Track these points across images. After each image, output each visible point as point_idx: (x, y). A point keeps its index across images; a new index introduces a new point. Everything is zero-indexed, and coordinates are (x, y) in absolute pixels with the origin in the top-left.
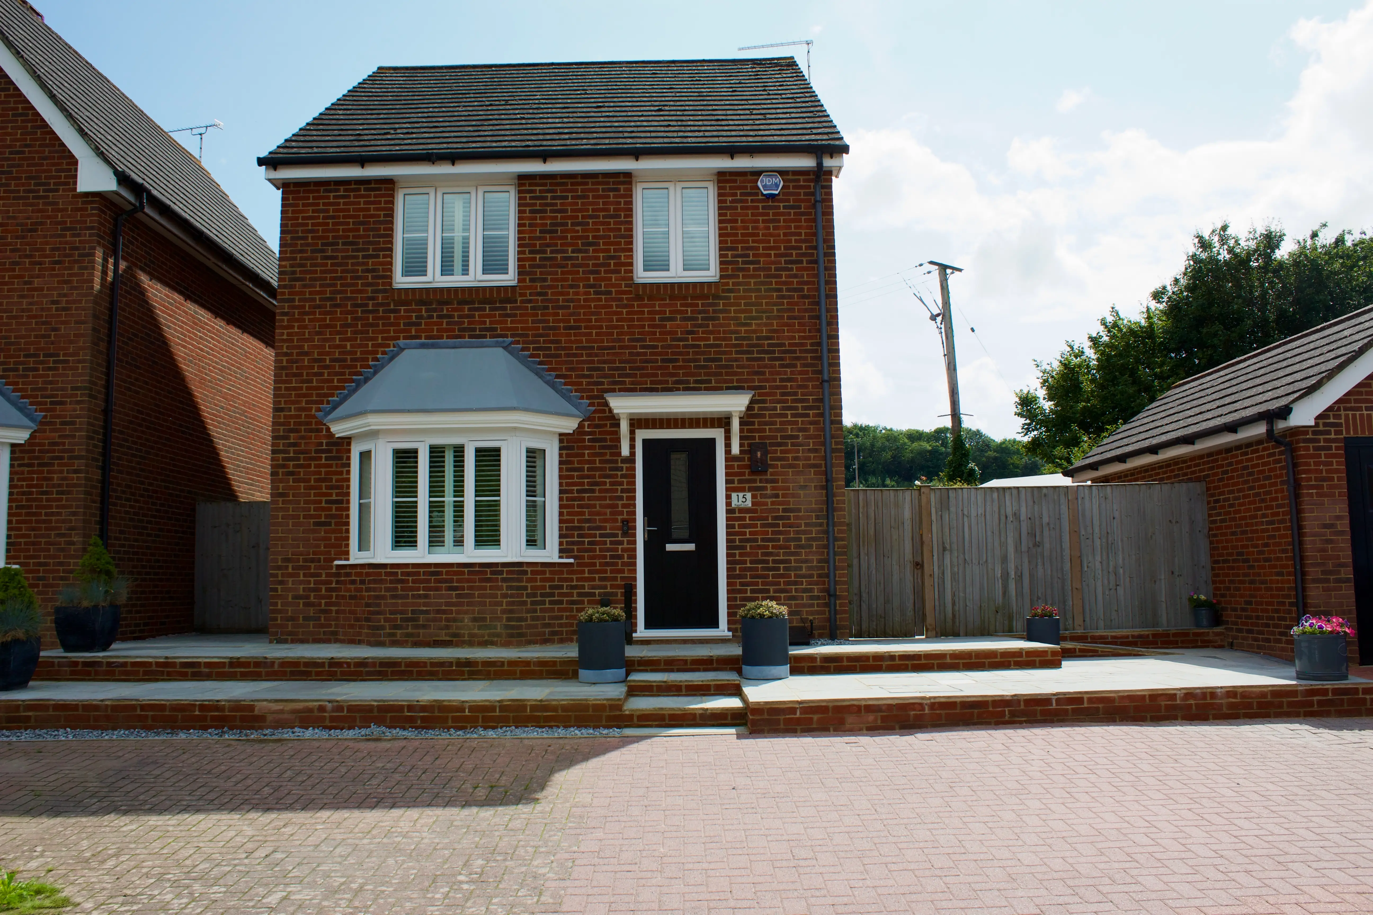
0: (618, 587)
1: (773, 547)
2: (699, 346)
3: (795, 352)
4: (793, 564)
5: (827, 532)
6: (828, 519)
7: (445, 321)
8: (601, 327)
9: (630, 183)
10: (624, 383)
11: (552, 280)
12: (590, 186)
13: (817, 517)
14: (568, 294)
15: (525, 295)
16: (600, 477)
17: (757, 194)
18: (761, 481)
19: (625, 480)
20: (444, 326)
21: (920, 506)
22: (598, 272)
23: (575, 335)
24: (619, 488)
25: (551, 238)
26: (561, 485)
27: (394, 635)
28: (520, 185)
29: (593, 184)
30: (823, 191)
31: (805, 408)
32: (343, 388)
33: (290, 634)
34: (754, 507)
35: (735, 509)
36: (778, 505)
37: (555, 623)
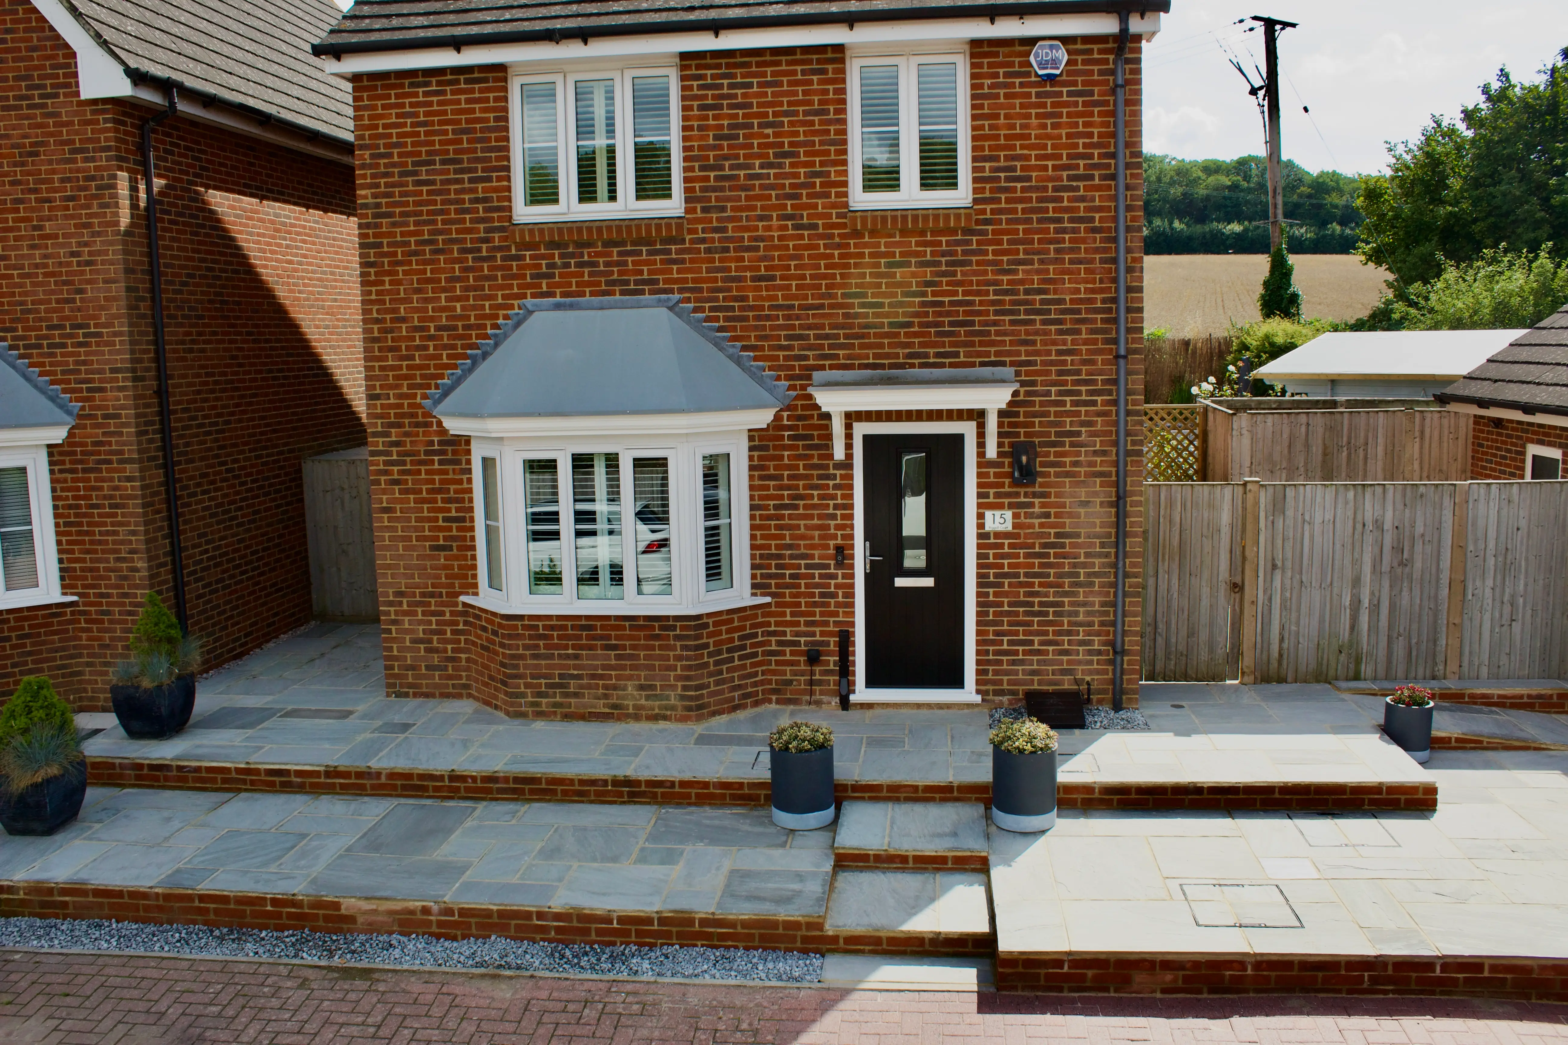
0: (831, 634)
1: (1041, 585)
2: (941, 304)
3: (1079, 311)
4: (1067, 608)
5: (1115, 565)
6: (1117, 547)
7: (586, 270)
8: (803, 277)
9: (842, 61)
10: (837, 356)
11: (733, 209)
12: (784, 68)
13: (1103, 545)
14: (756, 229)
15: (695, 231)
16: (805, 487)
17: (1028, 74)
18: (1026, 495)
19: (839, 493)
20: (586, 278)
21: (1244, 509)
22: (798, 196)
23: (768, 289)
24: (831, 503)
25: (730, 147)
26: (752, 498)
27: (537, 704)
28: (683, 68)
29: (789, 63)
30: (1127, 67)
31: (1090, 393)
32: (455, 367)
33: (410, 685)
34: (1016, 531)
35: (989, 533)
36: (1049, 528)
37: (748, 683)
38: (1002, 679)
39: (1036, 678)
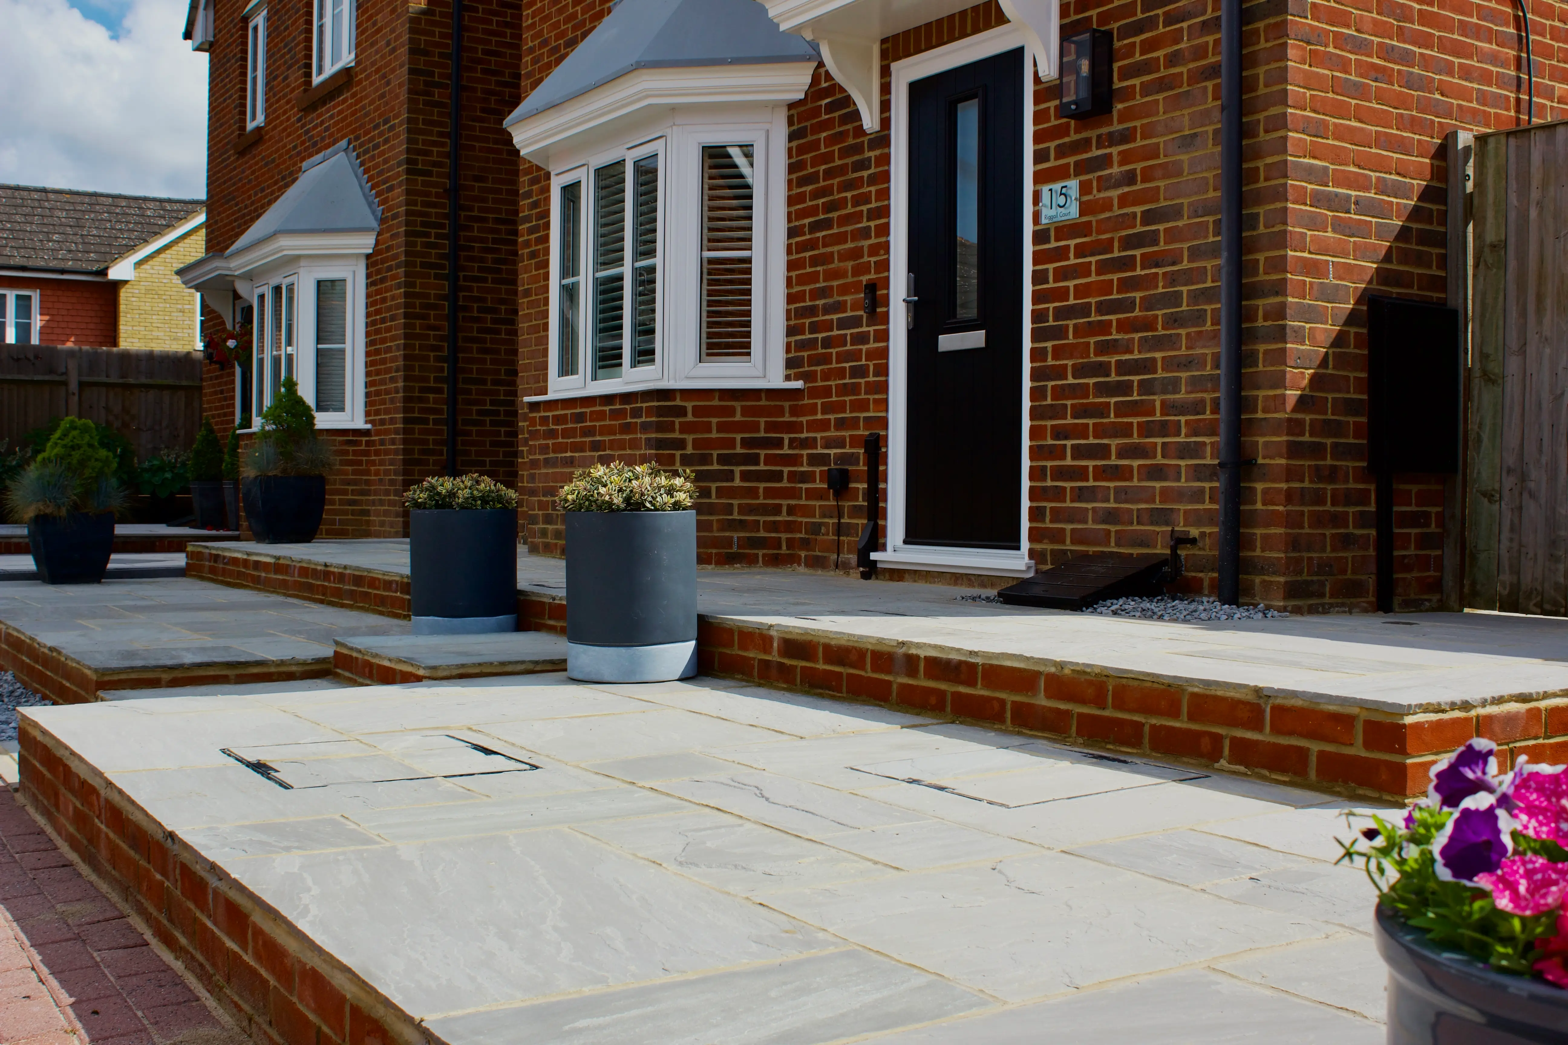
0: (861, 442)
1: (1121, 326)
18: (1099, 142)
34: (1085, 219)
35: (1048, 229)
36: (1134, 204)
37: (759, 521)
38: (1064, 530)
39: (1113, 528)
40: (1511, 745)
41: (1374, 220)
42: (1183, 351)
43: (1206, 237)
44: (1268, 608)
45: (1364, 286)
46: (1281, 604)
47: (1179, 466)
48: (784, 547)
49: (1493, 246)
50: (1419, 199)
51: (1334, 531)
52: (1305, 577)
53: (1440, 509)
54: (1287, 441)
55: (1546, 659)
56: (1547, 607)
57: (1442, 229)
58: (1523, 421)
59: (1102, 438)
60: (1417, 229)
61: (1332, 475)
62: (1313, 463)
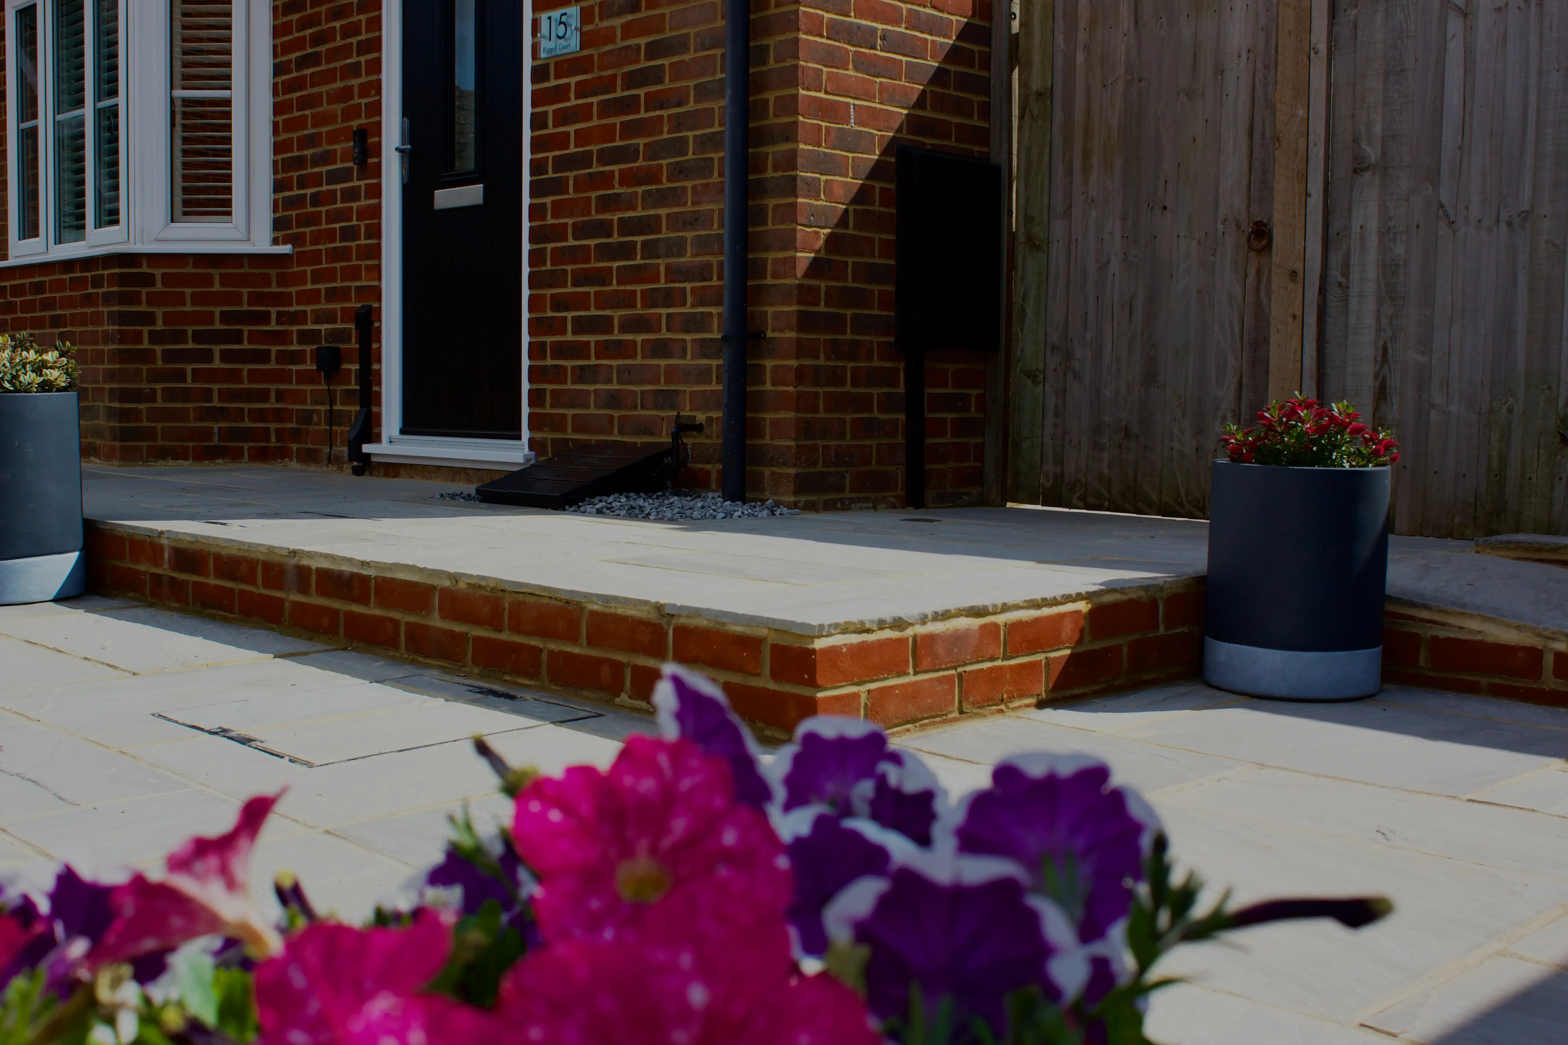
0: (349, 315)
1: (624, 178)
24: (354, 41)
34: (586, 52)
35: (547, 65)
36: (639, 35)
37: (243, 409)
38: (564, 416)
39: (616, 414)
40: (960, 670)
41: (904, 59)
42: (689, 208)
43: (714, 73)
44: (777, 504)
45: (891, 134)
46: (792, 499)
47: (685, 341)
48: (273, 439)
49: (1039, 95)
50: (959, 38)
51: (855, 416)
52: (820, 468)
53: (981, 391)
54: (798, 311)
55: (1040, 562)
56: (1091, 500)
57: (984, 74)
58: (1068, 292)
59: (603, 309)
60: (955, 72)
61: (852, 351)
62: (829, 337)
